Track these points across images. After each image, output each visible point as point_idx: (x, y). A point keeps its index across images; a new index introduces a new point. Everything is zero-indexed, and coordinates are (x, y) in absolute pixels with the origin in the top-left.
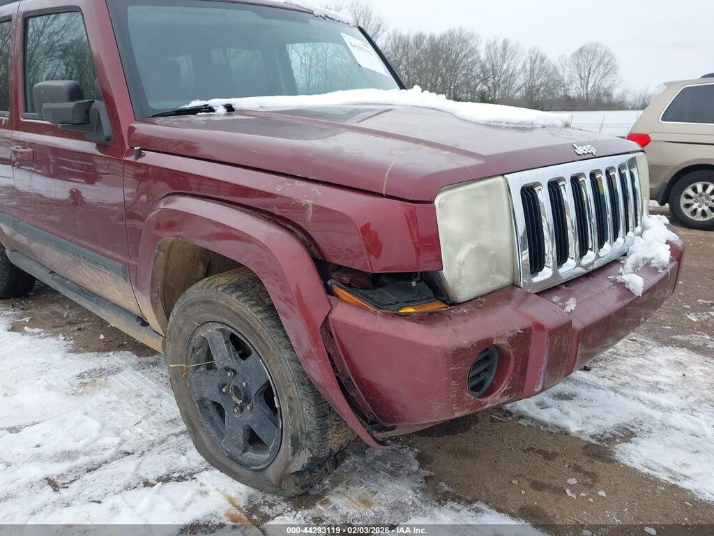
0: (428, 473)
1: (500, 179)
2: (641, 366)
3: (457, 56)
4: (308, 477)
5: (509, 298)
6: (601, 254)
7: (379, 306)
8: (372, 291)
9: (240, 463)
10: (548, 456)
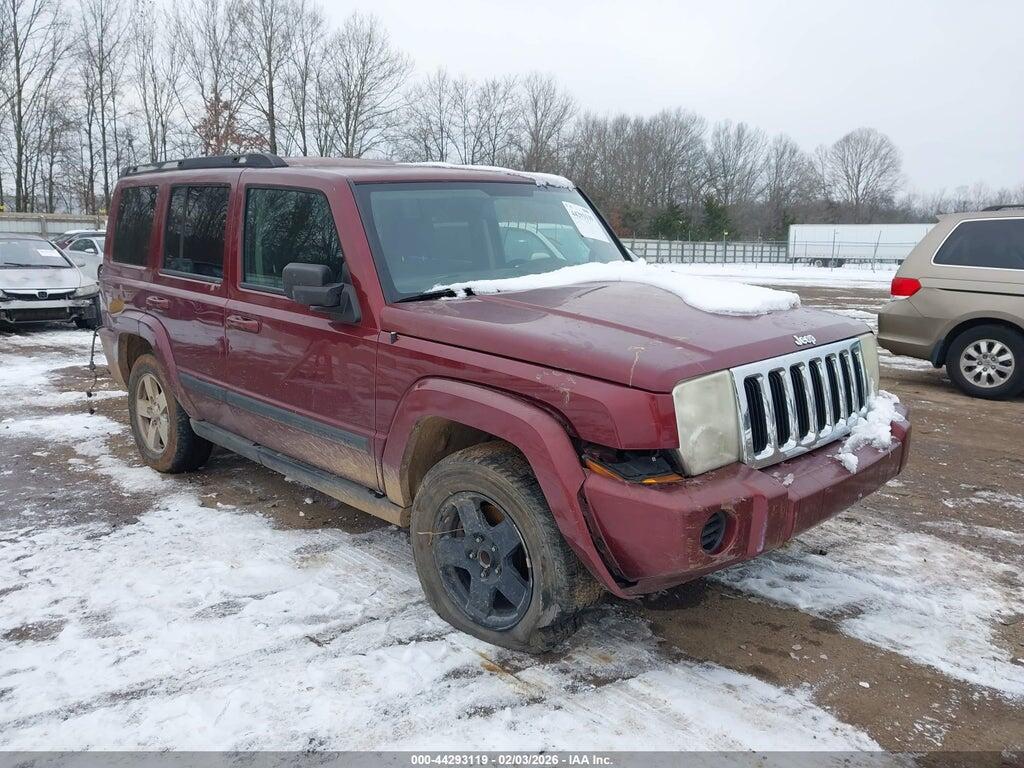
0: (661, 639)
1: (726, 372)
2: (881, 551)
3: (673, 149)
4: (552, 635)
5: (735, 473)
6: (821, 435)
7: (626, 477)
8: (619, 465)
9: (485, 626)
10: (776, 628)
